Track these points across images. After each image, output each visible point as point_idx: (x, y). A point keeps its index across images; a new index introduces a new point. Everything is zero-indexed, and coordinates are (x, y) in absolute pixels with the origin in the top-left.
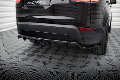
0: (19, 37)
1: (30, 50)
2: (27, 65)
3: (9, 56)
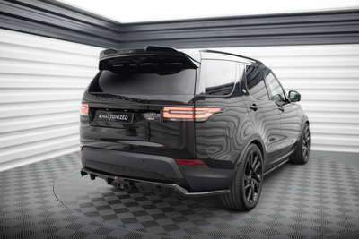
0: (83, 173)
1: (104, 199)
2: (94, 224)
3: (63, 209)
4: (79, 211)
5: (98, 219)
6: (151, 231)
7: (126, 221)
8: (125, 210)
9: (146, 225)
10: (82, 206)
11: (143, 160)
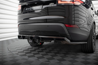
1: (28, 50)
3: (10, 53)
4: (18, 54)
5: (26, 57)
6: (52, 62)
7: (39, 58)
8: (38, 54)
9: (49, 59)
10: (19, 52)
11: (48, 26)
